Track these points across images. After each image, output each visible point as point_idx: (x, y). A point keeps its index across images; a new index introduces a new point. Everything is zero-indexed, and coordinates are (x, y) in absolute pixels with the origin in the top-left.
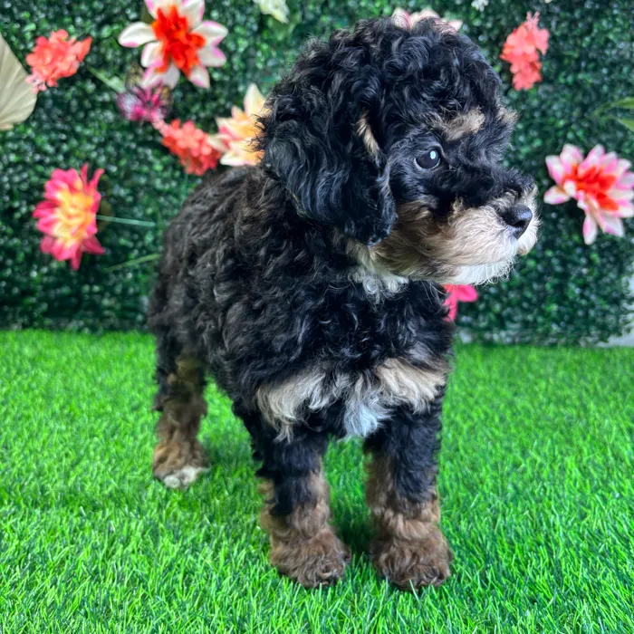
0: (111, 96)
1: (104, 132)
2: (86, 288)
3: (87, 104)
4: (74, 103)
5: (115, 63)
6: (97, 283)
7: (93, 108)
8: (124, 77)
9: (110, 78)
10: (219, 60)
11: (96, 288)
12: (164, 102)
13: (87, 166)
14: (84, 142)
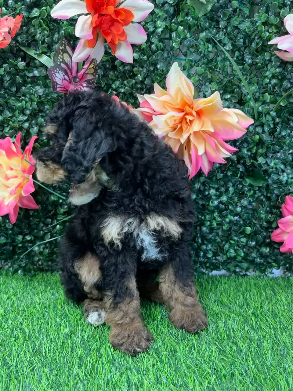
0: (40, 72)
1: (35, 105)
2: (20, 237)
3: (19, 79)
4: (7, 78)
5: (43, 42)
6: (30, 234)
7: (25, 83)
8: (52, 54)
9: (39, 55)
10: (140, 38)
11: (28, 238)
12: (90, 77)
13: (20, 134)
14: (17, 113)
